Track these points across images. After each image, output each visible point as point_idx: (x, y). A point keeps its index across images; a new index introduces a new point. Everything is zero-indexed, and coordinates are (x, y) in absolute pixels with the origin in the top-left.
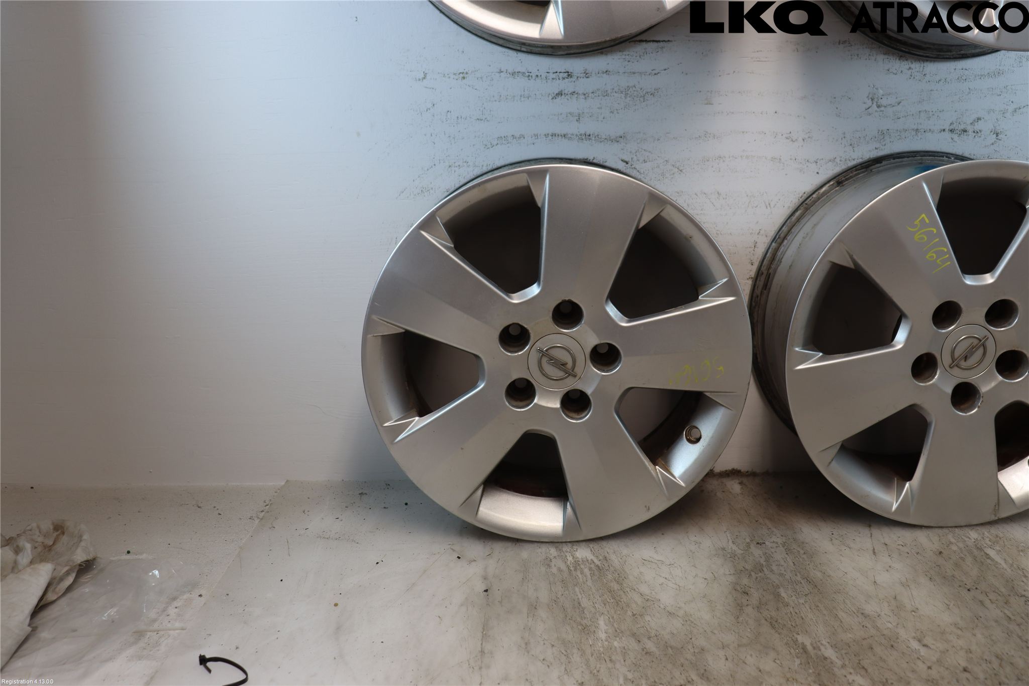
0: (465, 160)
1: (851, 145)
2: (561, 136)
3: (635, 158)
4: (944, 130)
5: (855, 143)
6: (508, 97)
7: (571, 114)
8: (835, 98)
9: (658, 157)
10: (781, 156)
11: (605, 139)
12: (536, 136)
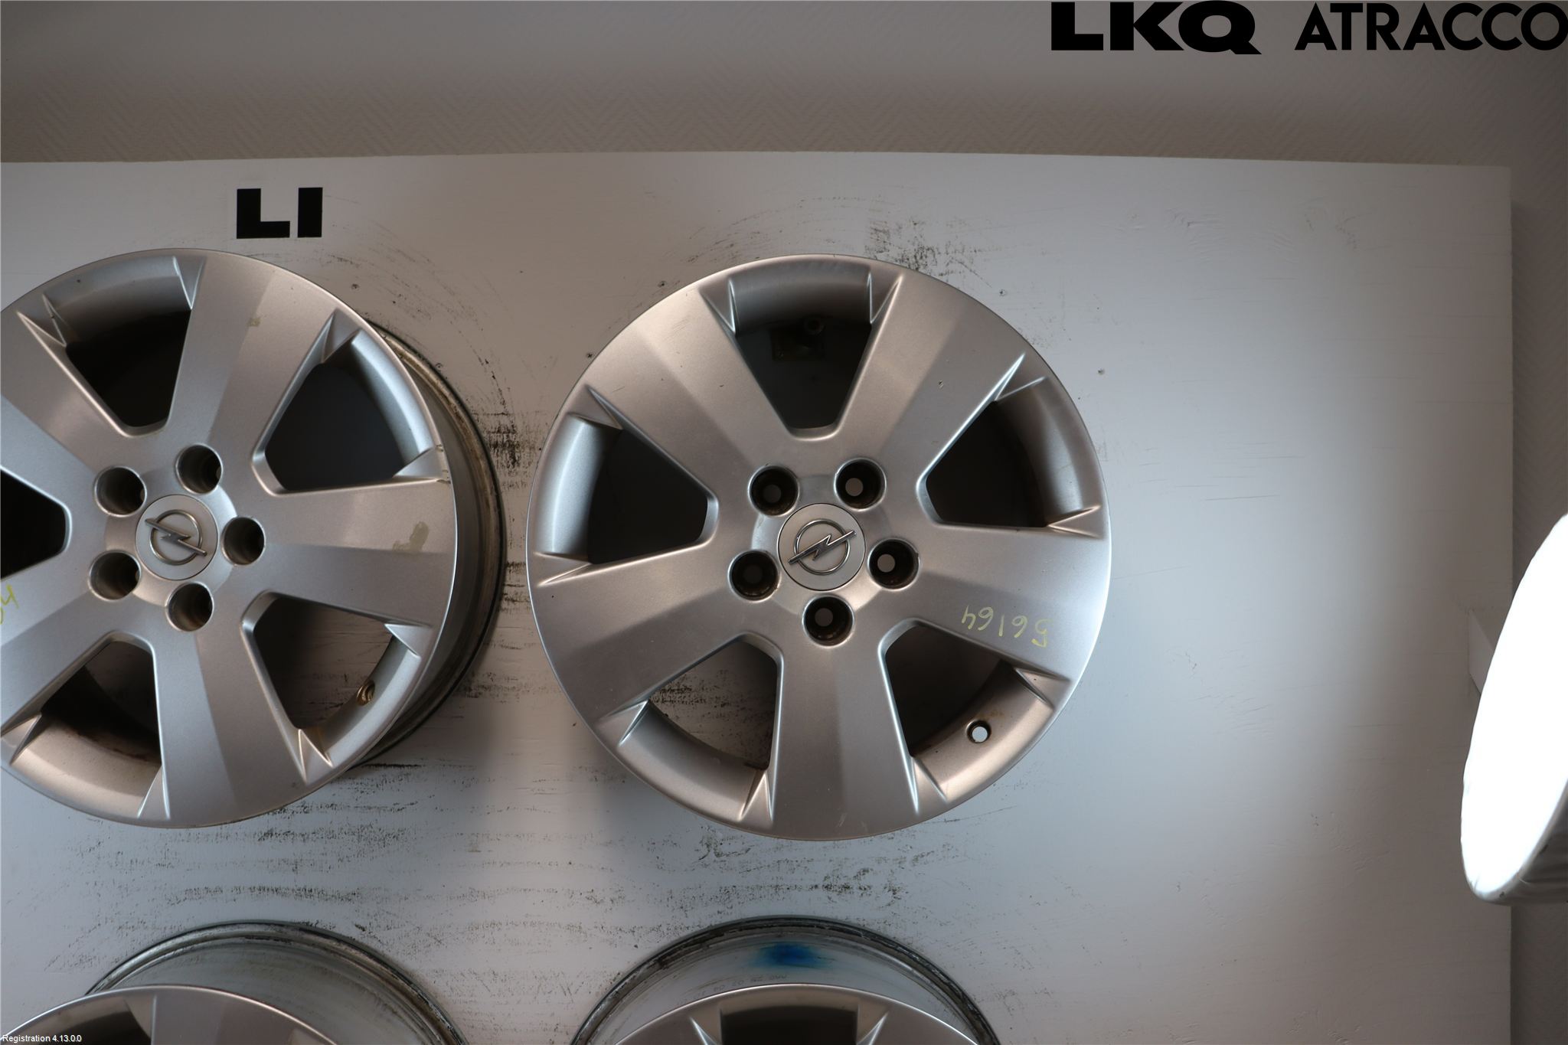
0: (141, 920)
1: (682, 908)
2: (273, 890)
3: (375, 924)
4: (816, 886)
5: (688, 904)
6: (200, 836)
7: (285, 862)
8: (654, 844)
9: (407, 922)
10: (581, 923)
11: (333, 896)
12: (238, 889)
